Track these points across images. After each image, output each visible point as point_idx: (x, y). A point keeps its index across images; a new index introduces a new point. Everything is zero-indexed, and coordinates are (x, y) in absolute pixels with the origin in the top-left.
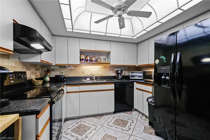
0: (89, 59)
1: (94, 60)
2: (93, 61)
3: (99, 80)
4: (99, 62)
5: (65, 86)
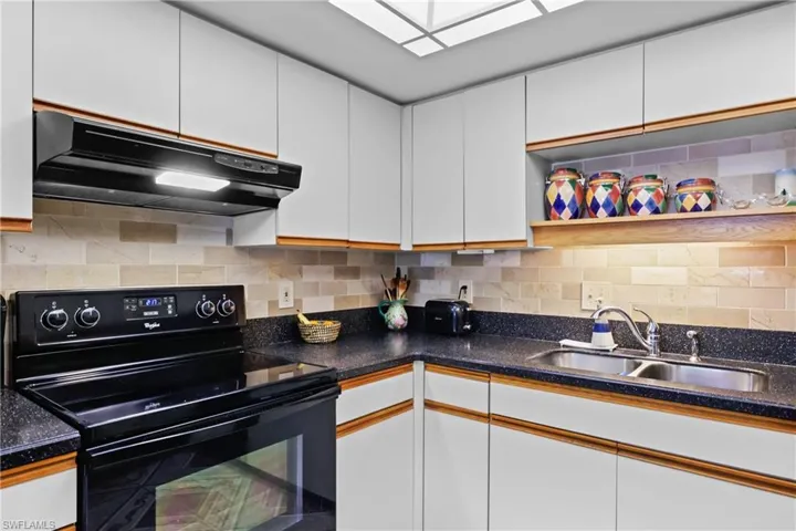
0: (601, 201)
1: (643, 197)
2: (637, 206)
3: (693, 359)
4: (696, 208)
5: (418, 366)
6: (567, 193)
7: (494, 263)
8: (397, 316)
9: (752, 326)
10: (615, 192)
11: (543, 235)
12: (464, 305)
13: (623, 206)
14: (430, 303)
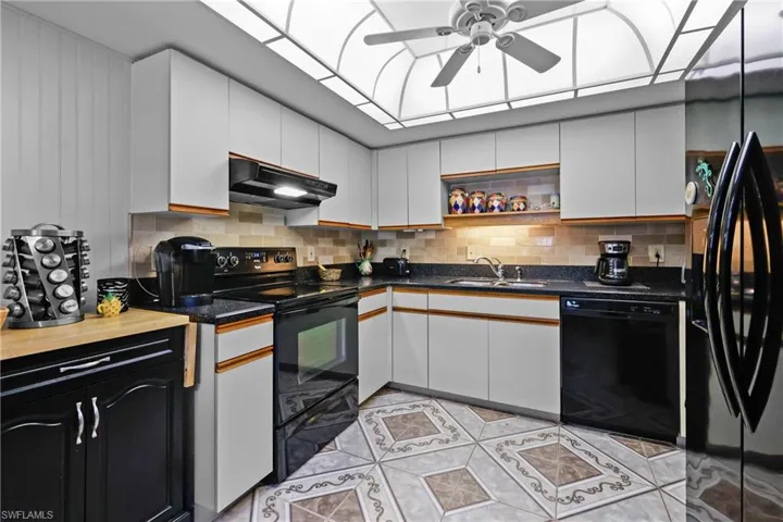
0: (476, 205)
1: (496, 204)
2: (493, 208)
3: (519, 280)
4: (519, 210)
5: (389, 289)
6: (460, 200)
7: (422, 237)
8: (366, 267)
9: (543, 264)
10: (482, 201)
11: (449, 221)
12: (406, 260)
13: (486, 207)
14: (386, 260)
